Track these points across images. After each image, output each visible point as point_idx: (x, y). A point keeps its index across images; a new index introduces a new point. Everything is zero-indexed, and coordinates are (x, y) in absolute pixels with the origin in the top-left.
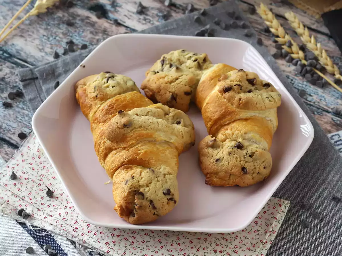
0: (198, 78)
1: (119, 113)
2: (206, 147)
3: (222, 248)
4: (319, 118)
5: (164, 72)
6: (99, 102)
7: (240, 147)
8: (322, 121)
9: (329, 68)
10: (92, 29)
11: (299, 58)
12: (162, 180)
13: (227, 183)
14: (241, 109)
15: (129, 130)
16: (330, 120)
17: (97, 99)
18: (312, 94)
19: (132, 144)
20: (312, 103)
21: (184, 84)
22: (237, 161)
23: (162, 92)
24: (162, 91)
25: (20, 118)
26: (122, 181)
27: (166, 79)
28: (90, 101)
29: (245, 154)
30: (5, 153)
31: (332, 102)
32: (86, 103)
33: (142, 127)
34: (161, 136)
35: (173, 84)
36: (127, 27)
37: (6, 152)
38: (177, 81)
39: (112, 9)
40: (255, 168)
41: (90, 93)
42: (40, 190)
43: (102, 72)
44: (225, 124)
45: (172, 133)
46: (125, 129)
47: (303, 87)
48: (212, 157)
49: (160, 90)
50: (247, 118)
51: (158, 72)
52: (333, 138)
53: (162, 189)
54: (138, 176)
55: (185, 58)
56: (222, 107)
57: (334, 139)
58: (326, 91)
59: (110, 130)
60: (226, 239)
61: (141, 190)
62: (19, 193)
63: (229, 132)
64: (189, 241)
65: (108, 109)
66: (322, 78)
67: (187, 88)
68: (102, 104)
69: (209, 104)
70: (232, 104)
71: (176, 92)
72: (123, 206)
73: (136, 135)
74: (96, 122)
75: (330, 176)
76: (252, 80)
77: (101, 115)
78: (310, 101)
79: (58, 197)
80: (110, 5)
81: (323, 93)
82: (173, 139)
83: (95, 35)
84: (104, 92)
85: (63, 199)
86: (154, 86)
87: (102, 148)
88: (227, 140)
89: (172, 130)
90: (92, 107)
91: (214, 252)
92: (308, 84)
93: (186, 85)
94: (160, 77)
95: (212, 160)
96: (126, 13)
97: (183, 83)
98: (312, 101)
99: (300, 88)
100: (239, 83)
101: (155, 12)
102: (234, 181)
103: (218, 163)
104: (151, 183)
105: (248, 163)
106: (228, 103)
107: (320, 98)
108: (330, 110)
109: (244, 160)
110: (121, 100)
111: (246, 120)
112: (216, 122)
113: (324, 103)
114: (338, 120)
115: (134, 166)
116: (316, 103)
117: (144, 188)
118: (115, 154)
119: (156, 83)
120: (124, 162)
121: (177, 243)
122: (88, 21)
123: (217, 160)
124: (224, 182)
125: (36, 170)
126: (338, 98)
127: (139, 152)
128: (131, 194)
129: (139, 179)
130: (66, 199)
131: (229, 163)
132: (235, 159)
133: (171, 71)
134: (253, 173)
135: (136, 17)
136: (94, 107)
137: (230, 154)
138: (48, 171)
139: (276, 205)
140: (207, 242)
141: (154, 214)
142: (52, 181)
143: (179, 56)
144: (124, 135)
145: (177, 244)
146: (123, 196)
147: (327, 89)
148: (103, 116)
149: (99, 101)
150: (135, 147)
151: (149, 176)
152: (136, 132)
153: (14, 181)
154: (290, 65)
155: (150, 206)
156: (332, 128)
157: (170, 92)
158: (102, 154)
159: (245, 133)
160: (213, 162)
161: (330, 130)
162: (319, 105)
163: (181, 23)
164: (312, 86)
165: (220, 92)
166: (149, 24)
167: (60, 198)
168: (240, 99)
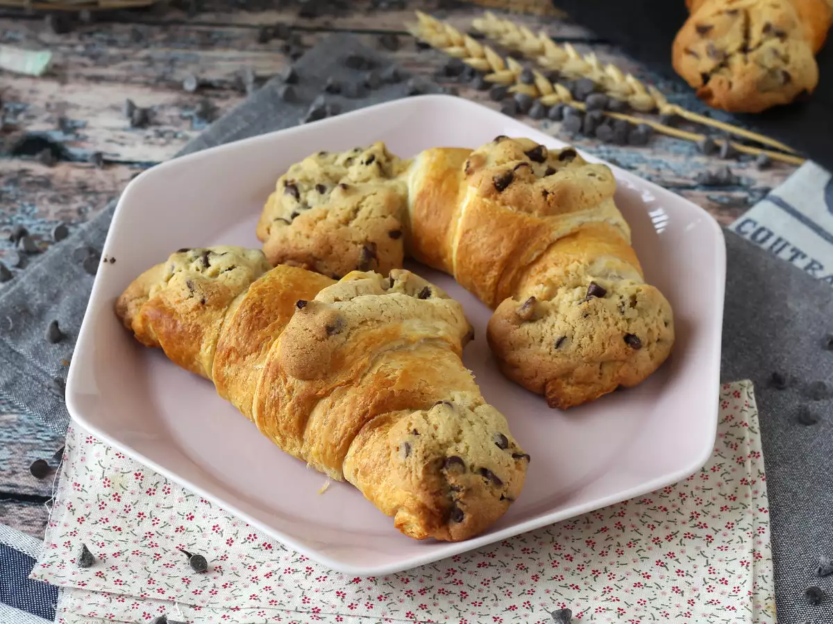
0: (401, 192)
1: (300, 307)
2: (515, 326)
3: (667, 528)
5: (314, 208)
6: (214, 313)
7: (599, 292)
9: (640, 97)
10: (51, 194)
11: (560, 101)
12: (477, 420)
13: (598, 388)
14: (554, 214)
15: (342, 338)
16: (708, 201)
17: (207, 308)
18: (634, 165)
19: (364, 366)
21: (379, 215)
22: (608, 326)
23: (338, 249)
24: (336, 247)
25: (6, 434)
26: (389, 454)
27: (331, 218)
28: (189, 321)
29: (621, 304)
30: (20, 521)
31: (685, 166)
32: (179, 329)
33: (366, 321)
34: (414, 330)
35: (353, 224)
36: (129, 163)
37: (21, 518)
38: (361, 215)
39: (70, 137)
40: (650, 330)
41: (179, 302)
42: (167, 565)
43: (173, 253)
44: (530, 261)
45: (433, 316)
46: (331, 337)
48: (541, 341)
49: (332, 247)
50: (575, 231)
51: (295, 215)
52: (743, 229)
53: (489, 438)
54: (425, 426)
55: (339, 166)
56: (508, 225)
58: (658, 149)
59: (298, 352)
60: (662, 509)
61: (450, 452)
62: (125, 588)
63: (553, 272)
64: (586, 544)
65: (252, 318)
66: (634, 126)
67: (391, 222)
68: (224, 315)
69: (471, 233)
70: (530, 211)
71: (370, 239)
72: (428, 505)
73: (363, 344)
74: (233, 357)
75: (790, 305)
76: (536, 152)
77: (240, 339)
79: (220, 567)
80: (57, 130)
81: (654, 154)
82: (442, 329)
83: (67, 203)
84: (218, 287)
85: (234, 566)
86: (308, 244)
87: (288, 405)
88: (561, 291)
89: (430, 309)
90: (200, 332)
91: (656, 544)
92: (612, 148)
93: (385, 214)
94: (315, 219)
95: (544, 348)
96: (109, 135)
97: (376, 213)
100: (517, 162)
101: (175, 112)
102: (613, 375)
103: (563, 348)
104: (460, 432)
105: (633, 323)
106: (519, 212)
107: (655, 166)
108: (693, 183)
109: (623, 319)
110: (270, 288)
111: (573, 235)
112: (507, 265)
113: (671, 173)
114: (722, 197)
115: (393, 413)
117: (453, 448)
118: (332, 406)
119: (308, 237)
120: (367, 411)
121: (563, 556)
122: (30, 179)
123: (559, 343)
124: (591, 388)
125: (125, 529)
126: (691, 154)
127: (389, 378)
128: (432, 472)
129: (432, 431)
130: (243, 563)
131: (591, 338)
132: (604, 323)
133: (329, 198)
134: (649, 344)
135: (137, 135)
136: (206, 330)
137: (587, 315)
138: (156, 521)
139: (727, 399)
140: (628, 529)
141: (502, 498)
142: (180, 539)
143: (321, 166)
144: (334, 353)
145: (565, 559)
146: (415, 482)
147: (657, 144)
148: (248, 339)
149: (214, 309)
150: (375, 371)
151: (449, 419)
152: (362, 337)
153: (93, 570)
154: (546, 123)
155: (486, 482)
157: (355, 243)
158: (293, 422)
159: (591, 263)
160: (551, 351)
163: (255, 114)
164: (622, 149)
165: (488, 195)
166: (175, 141)
167: (226, 565)
168: (545, 193)
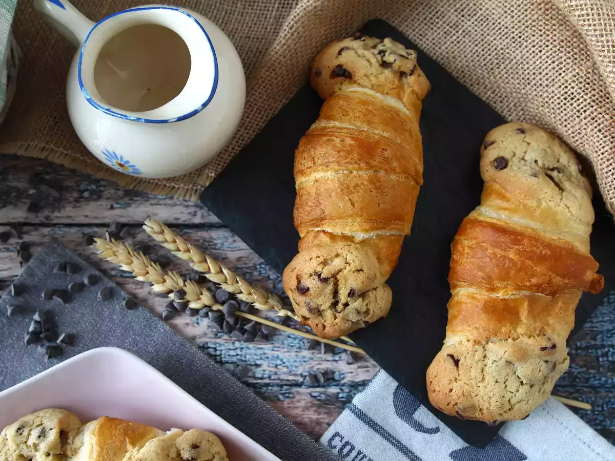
4: (291, 405)
8: (297, 407)
9: (260, 306)
11: (205, 306)
16: (309, 399)
18: (258, 362)
20: (267, 381)
31: (295, 361)
47: (237, 355)
52: (333, 443)
57: (335, 447)
78: (261, 379)
81: (273, 350)
98: (265, 376)
99: (235, 359)
107: (274, 363)
108: (300, 379)
113: (285, 370)
114: (320, 393)
116: (273, 377)
126: (300, 349)
147: (276, 337)
154: (198, 320)
156: (319, 414)
161: (318, 419)
162: (279, 379)
164: (251, 346)
